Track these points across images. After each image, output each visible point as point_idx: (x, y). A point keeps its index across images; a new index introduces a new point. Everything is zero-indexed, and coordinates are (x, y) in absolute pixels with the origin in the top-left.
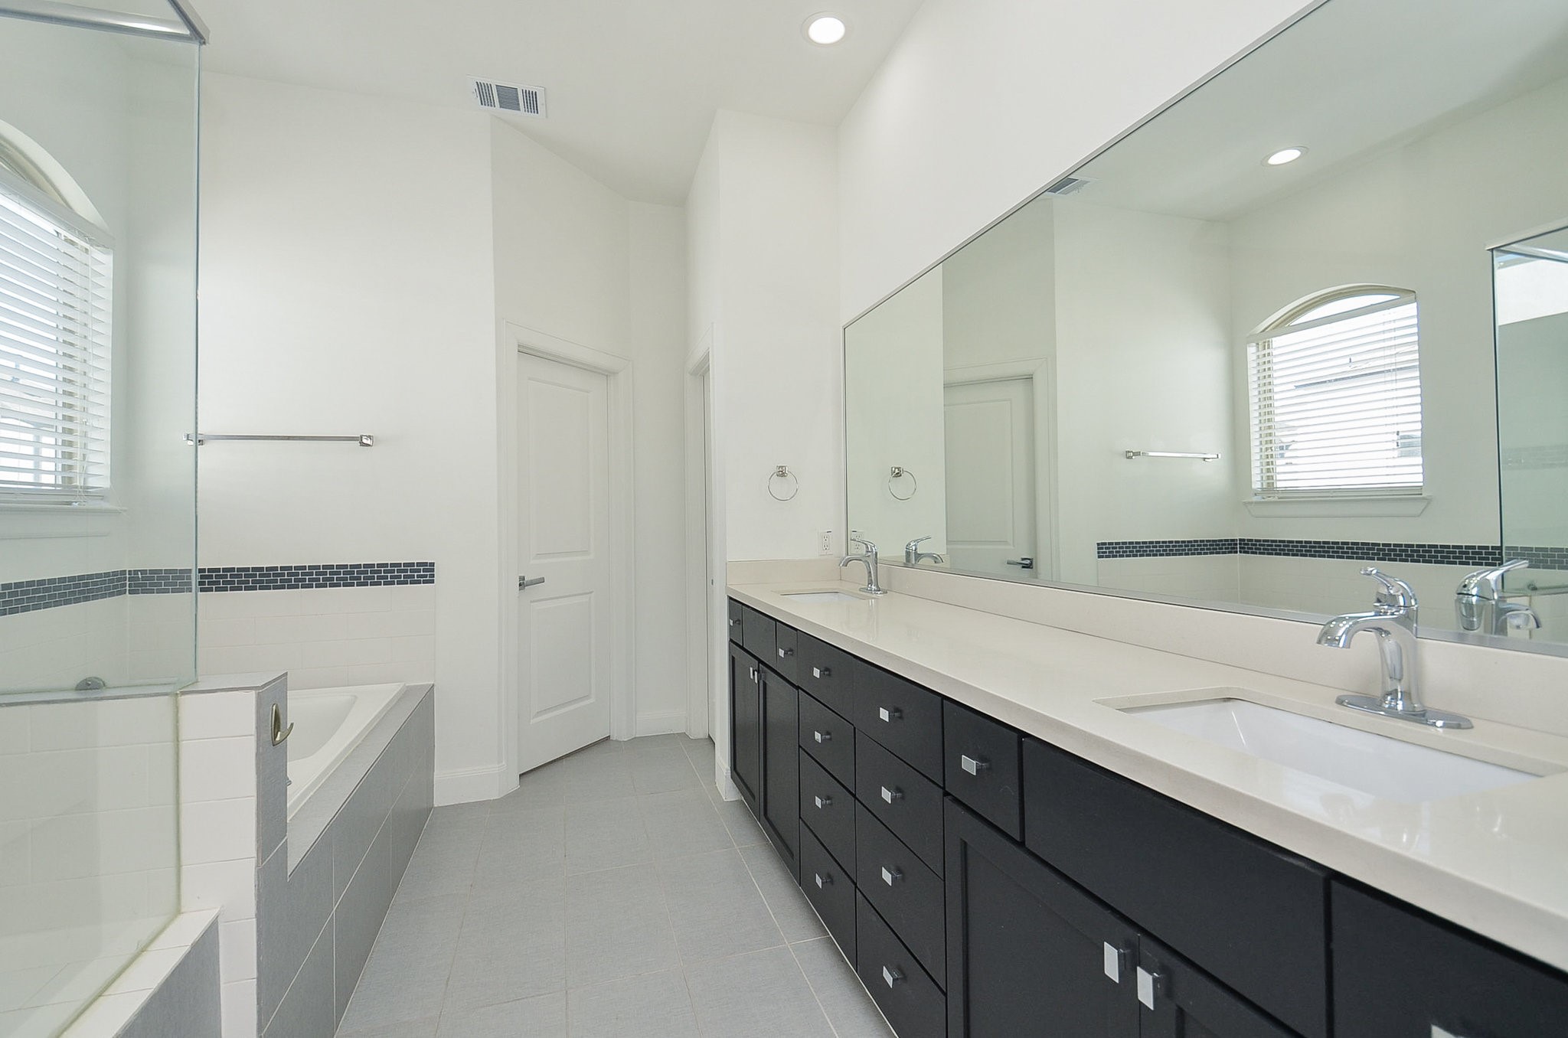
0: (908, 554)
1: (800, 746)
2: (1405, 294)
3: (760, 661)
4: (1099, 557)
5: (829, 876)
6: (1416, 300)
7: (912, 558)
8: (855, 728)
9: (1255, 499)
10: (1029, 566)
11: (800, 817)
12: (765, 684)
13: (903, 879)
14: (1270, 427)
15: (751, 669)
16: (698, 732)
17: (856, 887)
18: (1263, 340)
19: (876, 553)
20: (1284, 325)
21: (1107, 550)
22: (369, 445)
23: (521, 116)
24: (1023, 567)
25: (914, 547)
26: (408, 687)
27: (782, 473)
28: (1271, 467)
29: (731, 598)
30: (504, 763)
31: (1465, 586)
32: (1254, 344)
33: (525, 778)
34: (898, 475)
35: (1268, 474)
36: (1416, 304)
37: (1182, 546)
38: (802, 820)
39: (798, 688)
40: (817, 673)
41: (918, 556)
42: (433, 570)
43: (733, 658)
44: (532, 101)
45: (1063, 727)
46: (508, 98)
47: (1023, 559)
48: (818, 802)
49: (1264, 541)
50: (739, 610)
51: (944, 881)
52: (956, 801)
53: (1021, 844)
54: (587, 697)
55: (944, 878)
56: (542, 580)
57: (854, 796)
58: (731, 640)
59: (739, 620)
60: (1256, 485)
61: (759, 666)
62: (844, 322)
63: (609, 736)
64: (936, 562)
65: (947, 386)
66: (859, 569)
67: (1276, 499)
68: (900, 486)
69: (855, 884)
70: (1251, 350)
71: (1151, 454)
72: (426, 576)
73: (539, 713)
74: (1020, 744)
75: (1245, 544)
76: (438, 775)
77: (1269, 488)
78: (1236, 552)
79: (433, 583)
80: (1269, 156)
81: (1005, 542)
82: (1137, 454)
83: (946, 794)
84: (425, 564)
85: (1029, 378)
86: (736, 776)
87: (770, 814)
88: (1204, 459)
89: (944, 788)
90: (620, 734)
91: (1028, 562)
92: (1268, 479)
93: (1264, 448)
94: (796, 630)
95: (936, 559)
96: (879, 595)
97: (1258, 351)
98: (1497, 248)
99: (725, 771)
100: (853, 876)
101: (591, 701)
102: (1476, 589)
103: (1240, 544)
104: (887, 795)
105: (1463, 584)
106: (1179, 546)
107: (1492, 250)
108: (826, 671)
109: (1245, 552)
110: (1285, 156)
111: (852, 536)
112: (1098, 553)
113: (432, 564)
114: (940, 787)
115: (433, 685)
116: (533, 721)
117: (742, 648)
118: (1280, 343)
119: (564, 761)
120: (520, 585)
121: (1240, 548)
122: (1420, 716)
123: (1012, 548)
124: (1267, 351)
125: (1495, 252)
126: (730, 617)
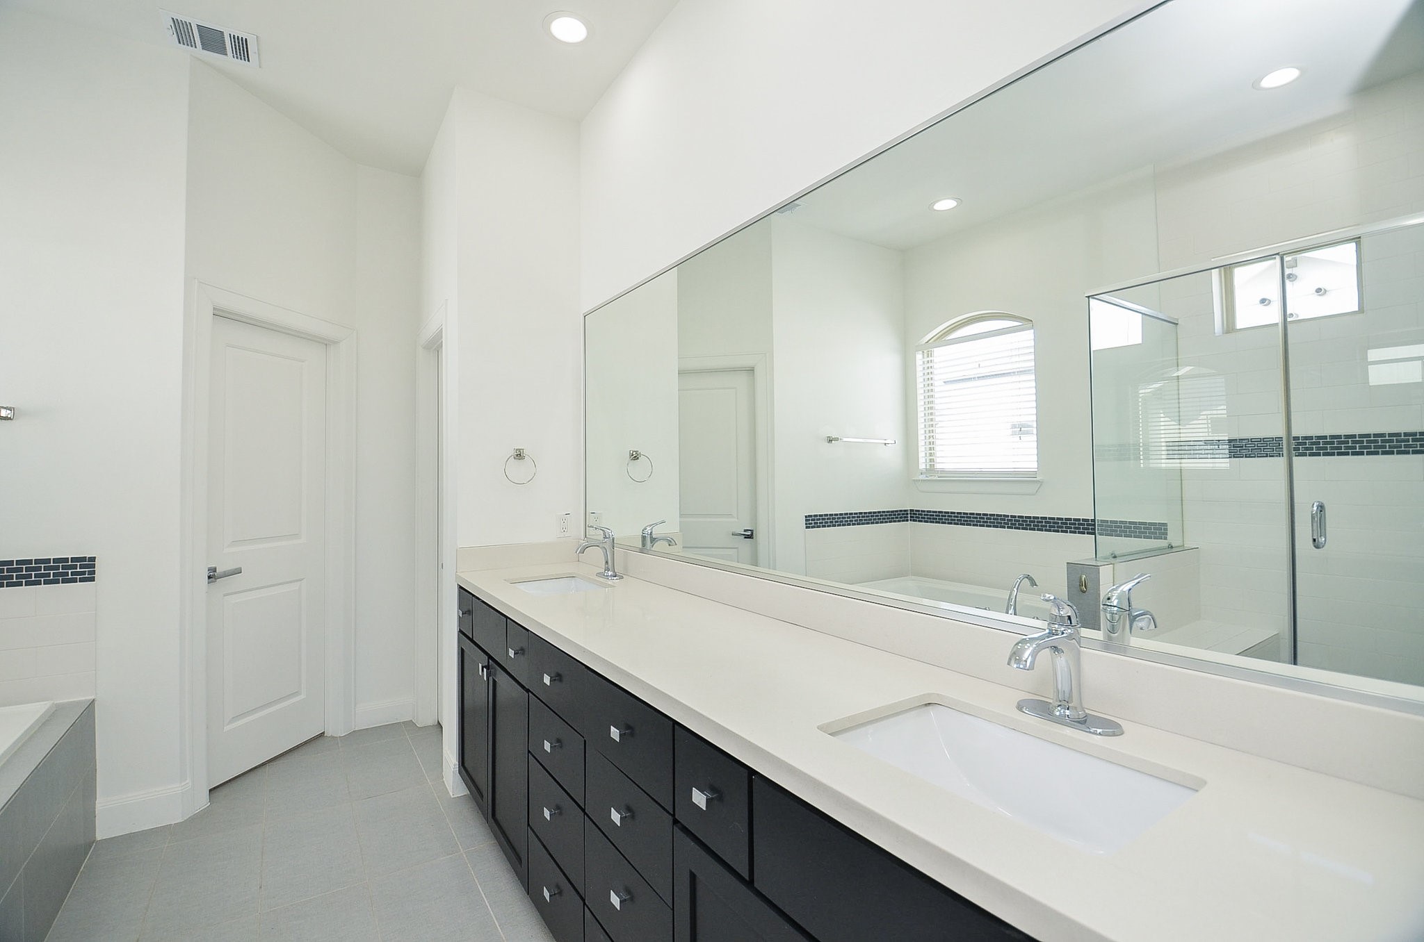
0: (644, 538)
1: (529, 752)
2: (1026, 322)
3: (490, 657)
4: (807, 528)
5: (558, 887)
6: (1032, 327)
7: (647, 541)
8: (585, 741)
9: (921, 477)
10: (750, 537)
11: (529, 825)
12: (494, 682)
13: (632, 899)
14: (931, 414)
15: (480, 665)
16: (426, 720)
17: (585, 904)
18: (927, 349)
19: (613, 539)
20: (941, 340)
21: (814, 522)
22: (10, 419)
23: (228, 61)
24: (745, 538)
25: (650, 531)
26: (56, 705)
27: (519, 455)
28: (932, 452)
29: (461, 587)
30: (187, 781)
31: (1109, 599)
32: (921, 352)
33: (216, 794)
34: (636, 458)
35: (931, 458)
36: (1032, 331)
37: (869, 516)
38: (531, 828)
39: (528, 691)
40: (547, 680)
41: (653, 540)
42: (94, 566)
43: (462, 649)
44: (241, 48)
45: (792, 771)
46: (212, 40)
47: (745, 531)
48: (547, 814)
49: (928, 511)
50: (469, 602)
51: (673, 909)
52: (685, 830)
53: (750, 883)
54: (297, 693)
55: (673, 907)
56: (239, 571)
57: (583, 810)
58: (460, 631)
59: (469, 611)
60: (922, 466)
61: (488, 661)
62: (586, 310)
63: (324, 733)
64: (670, 545)
65: (681, 373)
66: (596, 555)
67: (936, 478)
68: (638, 468)
69: (584, 900)
70: (919, 356)
71: (845, 439)
72: (84, 573)
73: (235, 719)
74: (750, 782)
75: (914, 514)
76: (101, 804)
77: (931, 469)
78: (907, 521)
79: (94, 581)
80: (934, 203)
81: (730, 515)
82: (837, 439)
83: (676, 822)
84: (84, 559)
85: (751, 370)
86: (464, 772)
87: (498, 816)
88: (885, 444)
89: (673, 815)
90: (336, 728)
91: (749, 533)
92: (930, 462)
93: (927, 436)
94: (528, 630)
95: (670, 542)
96: (616, 581)
97: (924, 358)
98: (1092, 296)
99: (452, 766)
100: (582, 892)
101: (302, 697)
102: (1116, 601)
103: (911, 514)
104: (616, 817)
105: (1107, 597)
106: (867, 517)
107: (1089, 297)
108: (557, 678)
109: (914, 521)
110: (945, 205)
111: (591, 522)
112: (806, 524)
113: (93, 559)
114: (670, 814)
115: (94, 700)
116: (227, 728)
117: (472, 640)
118: (940, 353)
119: (267, 767)
120: (209, 577)
121: (911, 517)
122: (1083, 722)
123: (736, 520)
124: (930, 359)
125: (1090, 299)
126: (460, 607)
